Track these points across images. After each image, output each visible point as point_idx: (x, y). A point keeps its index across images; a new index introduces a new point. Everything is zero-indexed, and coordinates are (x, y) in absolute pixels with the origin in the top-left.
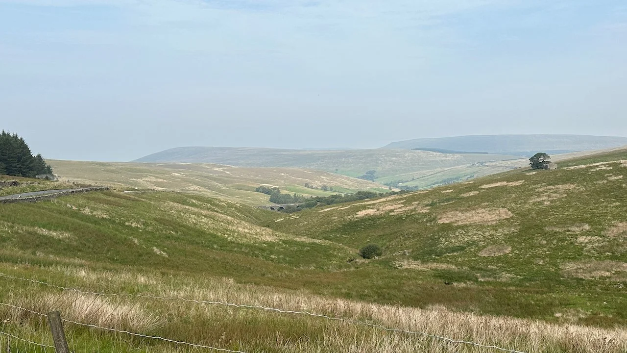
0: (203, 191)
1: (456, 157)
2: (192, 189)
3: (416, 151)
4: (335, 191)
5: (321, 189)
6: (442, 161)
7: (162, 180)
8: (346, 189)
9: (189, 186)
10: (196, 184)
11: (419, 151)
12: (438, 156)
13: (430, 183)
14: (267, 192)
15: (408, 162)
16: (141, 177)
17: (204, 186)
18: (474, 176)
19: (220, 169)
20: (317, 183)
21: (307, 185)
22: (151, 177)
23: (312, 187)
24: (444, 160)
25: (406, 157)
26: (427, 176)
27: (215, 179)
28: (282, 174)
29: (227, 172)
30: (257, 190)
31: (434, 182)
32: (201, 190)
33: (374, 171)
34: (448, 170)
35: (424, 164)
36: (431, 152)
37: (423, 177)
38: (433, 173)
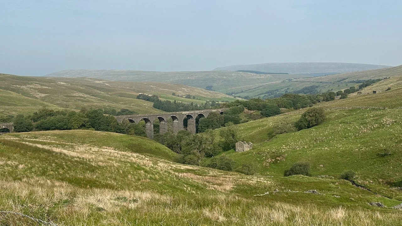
0: (87, 97)
1: (267, 76)
2: (77, 95)
3: (239, 72)
4: (197, 99)
5: (186, 98)
6: (258, 79)
7: (47, 87)
8: (204, 97)
9: (73, 93)
10: (81, 91)
11: (241, 72)
12: (255, 76)
13: (257, 94)
14: (147, 99)
15: (234, 80)
16: (25, 84)
17: (89, 94)
18: (289, 88)
19: (101, 82)
20: (180, 93)
21: (174, 94)
22: (36, 85)
23: (178, 96)
24: (260, 78)
25: (233, 76)
26: (252, 89)
27: (98, 89)
28: (152, 86)
29: (107, 84)
30: (138, 97)
31: (260, 93)
32: (86, 96)
33: (212, 86)
34: (266, 85)
35: (246, 81)
36: (249, 73)
37: (249, 90)
38: (256, 87)
